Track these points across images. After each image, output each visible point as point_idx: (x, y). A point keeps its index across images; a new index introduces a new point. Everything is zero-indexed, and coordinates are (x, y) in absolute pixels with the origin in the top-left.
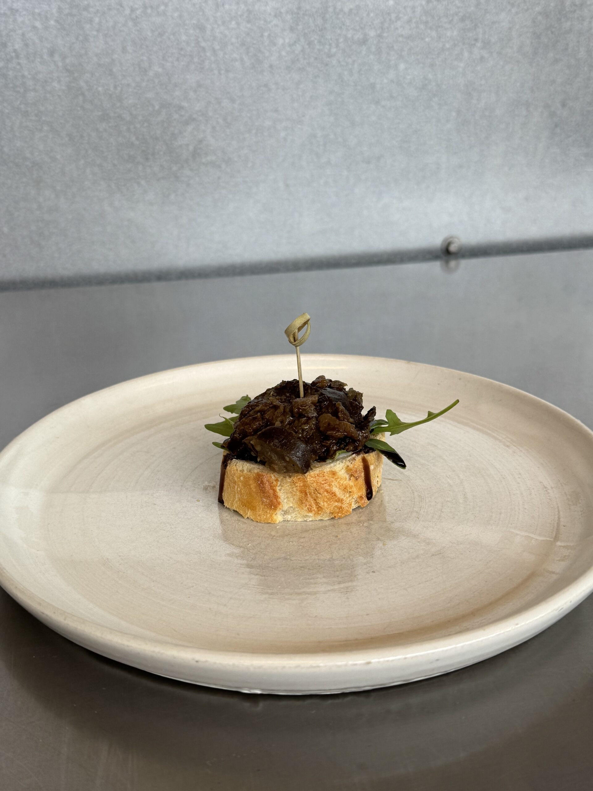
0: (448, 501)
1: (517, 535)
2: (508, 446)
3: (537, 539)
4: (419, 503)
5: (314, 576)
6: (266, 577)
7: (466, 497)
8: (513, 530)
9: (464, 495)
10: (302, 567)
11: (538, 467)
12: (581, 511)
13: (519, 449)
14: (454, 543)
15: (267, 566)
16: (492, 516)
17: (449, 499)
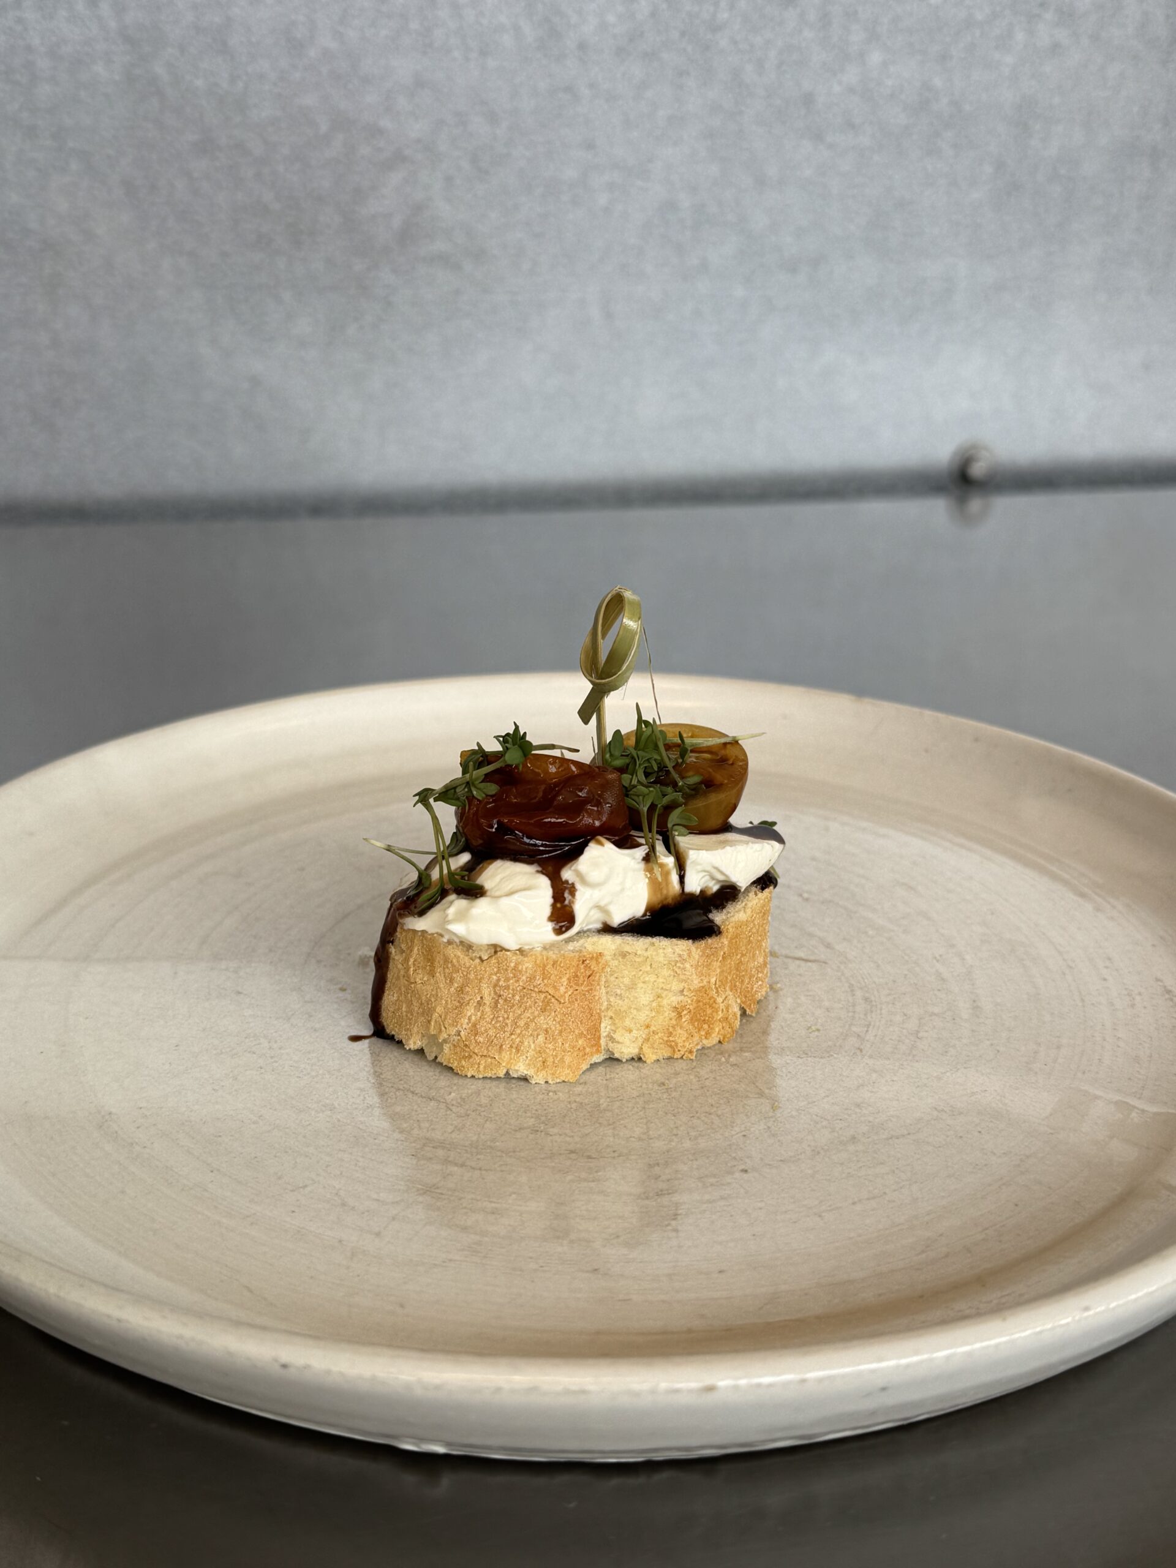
0: (933, 1014)
1: (1098, 1098)
3: (1143, 1111)
4: (865, 1015)
5: (600, 1174)
8: (1087, 1087)
9: (974, 1001)
15: (491, 1147)
16: (1037, 1052)
17: (936, 1010)
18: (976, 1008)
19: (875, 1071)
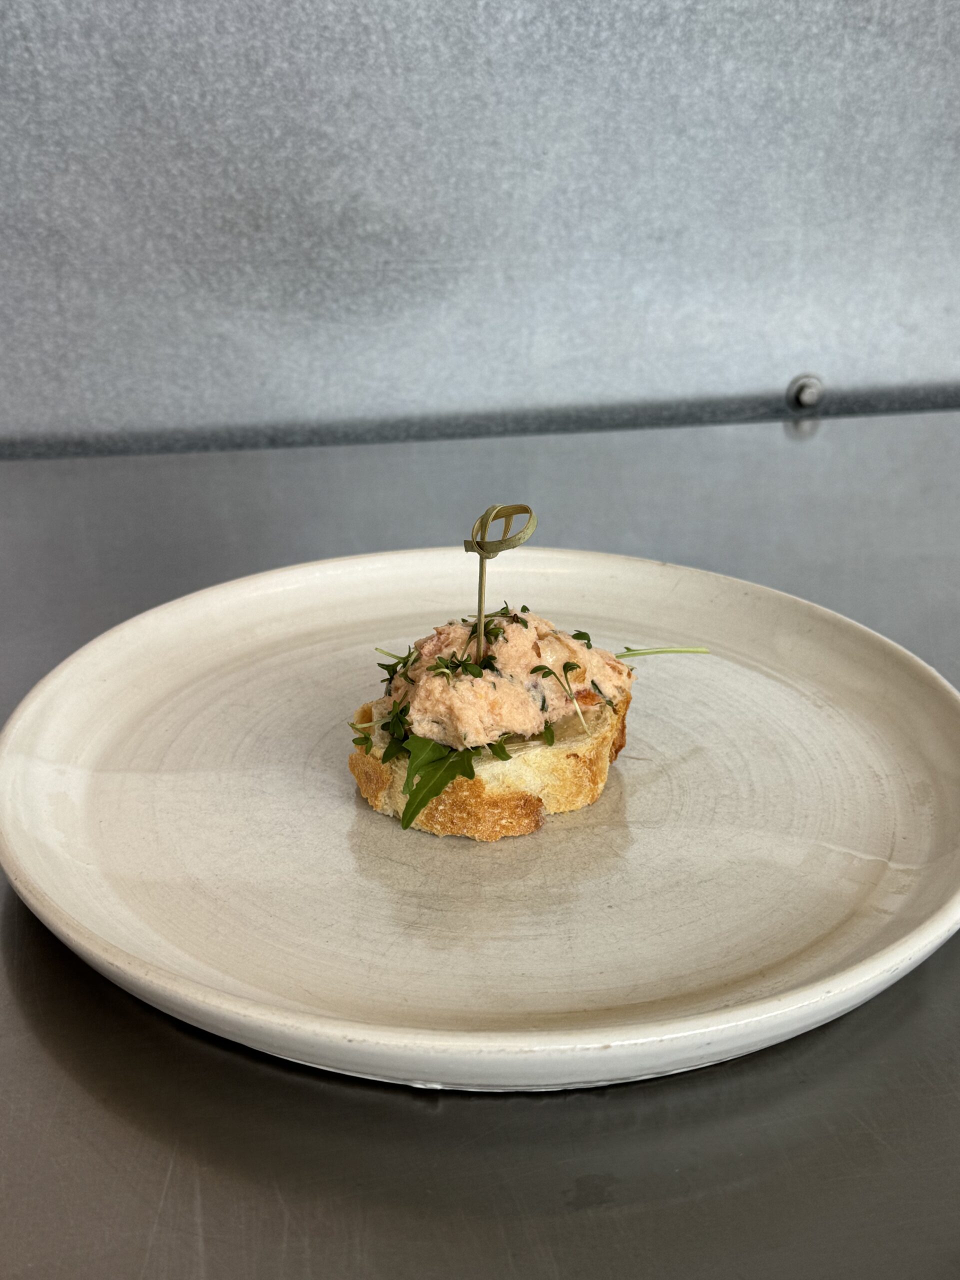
0: (725, 796)
1: (831, 851)
2: (819, 707)
3: (861, 859)
5: (518, 911)
8: (824, 844)
9: (751, 785)
10: (499, 897)
11: (867, 742)
12: (932, 815)
13: (838, 712)
14: (734, 863)
15: (445, 895)
19: (688, 837)
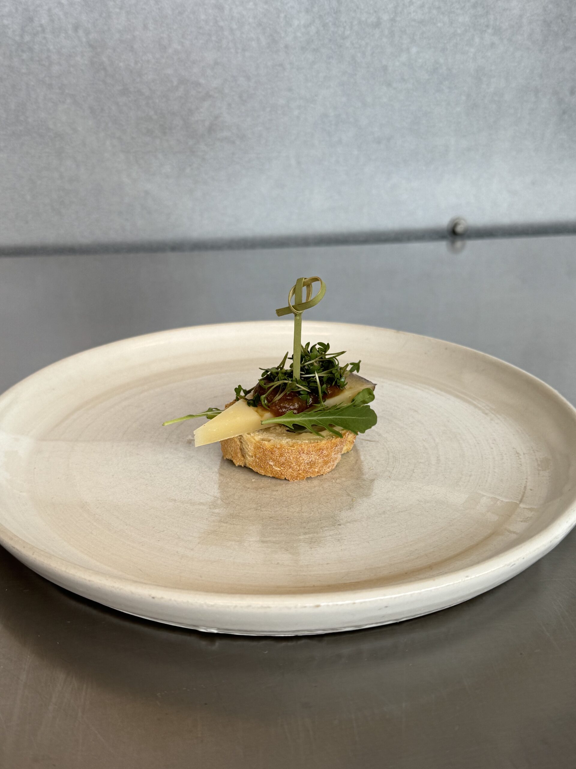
0: (421, 463)
1: (484, 496)
2: (486, 414)
3: (502, 501)
4: (393, 463)
5: (281, 526)
6: (235, 526)
7: (439, 460)
8: (480, 492)
9: (438, 457)
10: (271, 518)
12: (549, 477)
13: (497, 417)
14: (421, 501)
16: (461, 478)
17: (422, 461)
18: (438, 460)
19: (395, 486)
